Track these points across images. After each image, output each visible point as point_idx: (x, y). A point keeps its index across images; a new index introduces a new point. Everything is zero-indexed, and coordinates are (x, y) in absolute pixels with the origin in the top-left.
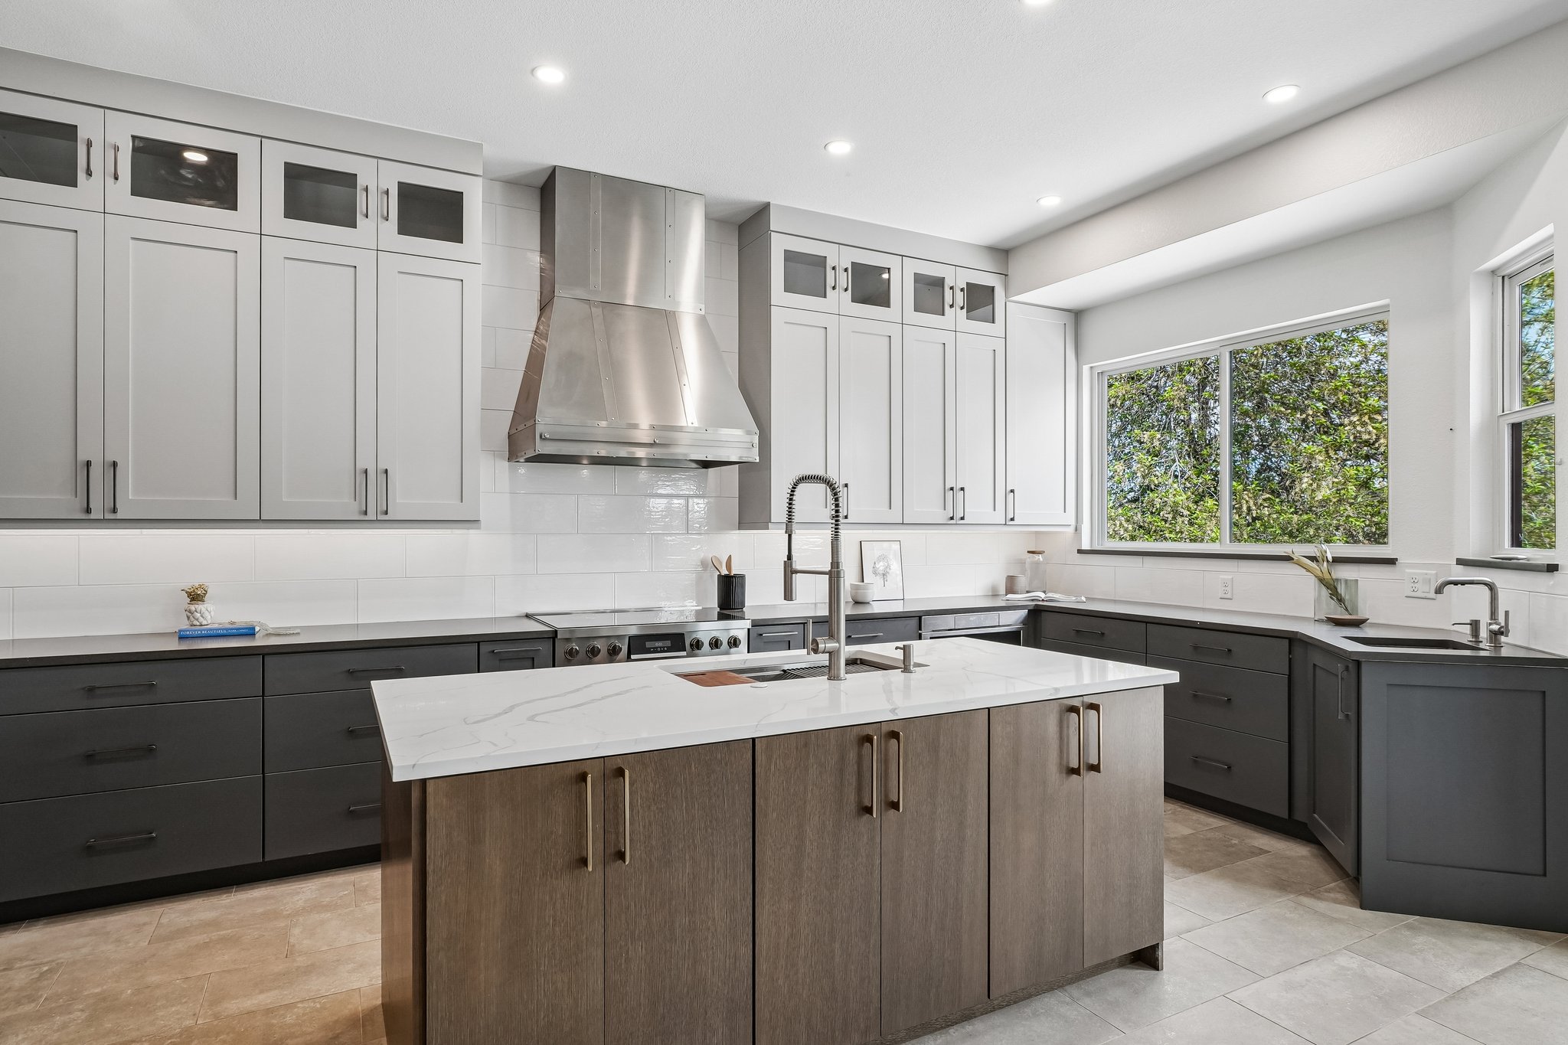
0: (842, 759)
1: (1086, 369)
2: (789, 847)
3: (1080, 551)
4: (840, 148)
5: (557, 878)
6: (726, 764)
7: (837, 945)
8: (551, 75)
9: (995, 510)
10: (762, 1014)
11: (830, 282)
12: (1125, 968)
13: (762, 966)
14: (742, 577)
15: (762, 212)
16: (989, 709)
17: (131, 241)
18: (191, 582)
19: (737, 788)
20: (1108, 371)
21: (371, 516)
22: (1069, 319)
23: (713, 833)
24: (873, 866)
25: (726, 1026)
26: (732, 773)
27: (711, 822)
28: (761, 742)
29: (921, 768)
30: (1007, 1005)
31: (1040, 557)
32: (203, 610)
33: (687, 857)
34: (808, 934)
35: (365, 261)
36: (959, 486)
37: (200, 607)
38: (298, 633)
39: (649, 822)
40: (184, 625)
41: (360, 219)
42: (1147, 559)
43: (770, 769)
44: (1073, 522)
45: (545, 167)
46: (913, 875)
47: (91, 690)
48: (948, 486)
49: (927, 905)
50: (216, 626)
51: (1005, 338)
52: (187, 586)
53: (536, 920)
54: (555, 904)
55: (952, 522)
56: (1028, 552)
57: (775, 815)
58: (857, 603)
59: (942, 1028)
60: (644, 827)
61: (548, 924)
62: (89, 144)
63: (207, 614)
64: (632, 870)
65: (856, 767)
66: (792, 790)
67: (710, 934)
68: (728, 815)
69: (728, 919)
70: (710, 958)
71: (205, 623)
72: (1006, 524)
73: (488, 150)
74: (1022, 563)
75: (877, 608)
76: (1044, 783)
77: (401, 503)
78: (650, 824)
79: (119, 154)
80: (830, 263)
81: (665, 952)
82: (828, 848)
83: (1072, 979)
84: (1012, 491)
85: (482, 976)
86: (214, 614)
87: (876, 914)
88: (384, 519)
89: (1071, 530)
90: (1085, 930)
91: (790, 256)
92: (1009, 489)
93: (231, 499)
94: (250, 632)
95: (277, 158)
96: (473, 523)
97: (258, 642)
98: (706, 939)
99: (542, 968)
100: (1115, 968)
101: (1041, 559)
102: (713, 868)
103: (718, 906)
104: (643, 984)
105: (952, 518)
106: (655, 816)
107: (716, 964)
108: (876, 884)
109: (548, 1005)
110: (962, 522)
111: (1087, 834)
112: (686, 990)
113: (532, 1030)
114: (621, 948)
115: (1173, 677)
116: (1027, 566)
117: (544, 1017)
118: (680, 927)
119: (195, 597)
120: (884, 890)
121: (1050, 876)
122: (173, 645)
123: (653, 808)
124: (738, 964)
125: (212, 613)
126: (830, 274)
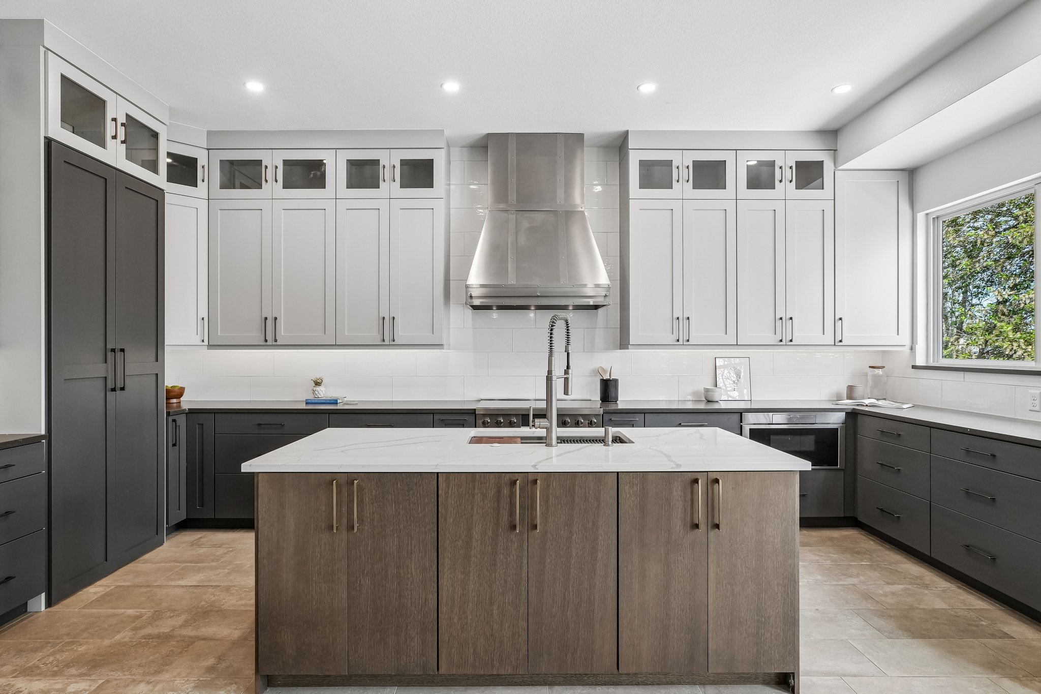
0: (499, 492)
1: (920, 216)
2: (461, 541)
3: (914, 367)
4: (648, 88)
5: (322, 533)
6: (420, 486)
7: (495, 608)
8: (452, 87)
9: (824, 334)
10: (444, 637)
11: (675, 177)
12: (768, 686)
13: (443, 609)
14: (616, 381)
15: (624, 137)
16: (618, 473)
17: (283, 211)
18: (316, 376)
19: (426, 500)
20: (943, 216)
21: (387, 342)
22: (903, 179)
23: (411, 524)
24: (522, 563)
25: (420, 637)
26: (423, 491)
27: (410, 518)
28: (442, 476)
29: (560, 506)
30: (650, 684)
31: (880, 372)
32: (319, 390)
33: (395, 535)
34: (474, 597)
35: (383, 205)
36: (789, 316)
37: (318, 388)
38: (357, 404)
39: (373, 512)
40: (310, 397)
41: (381, 183)
42: (968, 374)
43: (448, 492)
44: (908, 343)
45: (482, 135)
46: (553, 575)
47: (259, 425)
48: (778, 317)
49: (564, 598)
50: (324, 398)
51: (834, 200)
52: (314, 378)
53: (311, 553)
54: (321, 547)
55: (781, 343)
56: (870, 367)
57: (451, 520)
58: (709, 401)
59: (593, 685)
60: (370, 514)
61: (318, 556)
62: (266, 167)
63: (321, 392)
64: (363, 537)
65: (508, 499)
66: (463, 507)
67: (409, 583)
68: (421, 515)
69: (421, 576)
70: (410, 596)
71: (320, 396)
72: (835, 345)
73: (447, 133)
74: (866, 375)
75: (723, 406)
76: (669, 531)
77: (401, 335)
78: (373, 513)
79: (278, 170)
80: (675, 164)
81: (382, 586)
82: (488, 546)
83: (713, 681)
84: (841, 319)
85: (284, 576)
86: (324, 393)
87: (524, 594)
88: (393, 344)
89: (907, 350)
90: (710, 645)
91: (643, 164)
92: (837, 318)
93: (323, 334)
94: (335, 402)
95: (343, 157)
96: (440, 346)
97: (339, 407)
98: (407, 584)
99: (314, 579)
100: (759, 684)
101: (881, 373)
102: (412, 545)
103: (414, 567)
104: (369, 601)
105: (781, 341)
106: (376, 509)
107: (413, 600)
108: (524, 576)
109: (317, 598)
110: (791, 343)
111: (712, 575)
112: (394, 610)
113: (309, 610)
114: (356, 578)
115: (807, 466)
116: (869, 378)
117: (315, 605)
118: (391, 574)
119: (317, 383)
120: (530, 580)
121: (675, 599)
122: (303, 406)
123: (375, 504)
124: (427, 603)
125: (324, 392)
126: (675, 171)
